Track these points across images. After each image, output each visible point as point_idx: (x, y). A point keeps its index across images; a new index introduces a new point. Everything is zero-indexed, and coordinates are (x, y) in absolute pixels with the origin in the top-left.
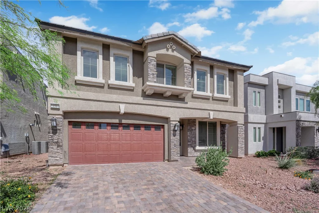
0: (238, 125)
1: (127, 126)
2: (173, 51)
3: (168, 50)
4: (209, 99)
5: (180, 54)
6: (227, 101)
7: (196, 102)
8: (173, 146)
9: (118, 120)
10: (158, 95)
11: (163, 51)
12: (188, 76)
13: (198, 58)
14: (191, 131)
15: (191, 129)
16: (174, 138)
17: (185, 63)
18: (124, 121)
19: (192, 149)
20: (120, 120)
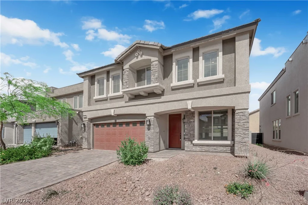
0: (237, 111)
1: (121, 124)
2: (141, 56)
3: (137, 57)
4: (193, 87)
5: (148, 56)
6: (222, 82)
7: (177, 94)
8: (148, 139)
9: (114, 120)
10: (137, 97)
11: (134, 60)
12: (154, 73)
13: (170, 49)
14: (189, 124)
15: (188, 122)
16: (149, 131)
17: (153, 62)
18: (118, 121)
19: (190, 142)
20: (116, 121)
